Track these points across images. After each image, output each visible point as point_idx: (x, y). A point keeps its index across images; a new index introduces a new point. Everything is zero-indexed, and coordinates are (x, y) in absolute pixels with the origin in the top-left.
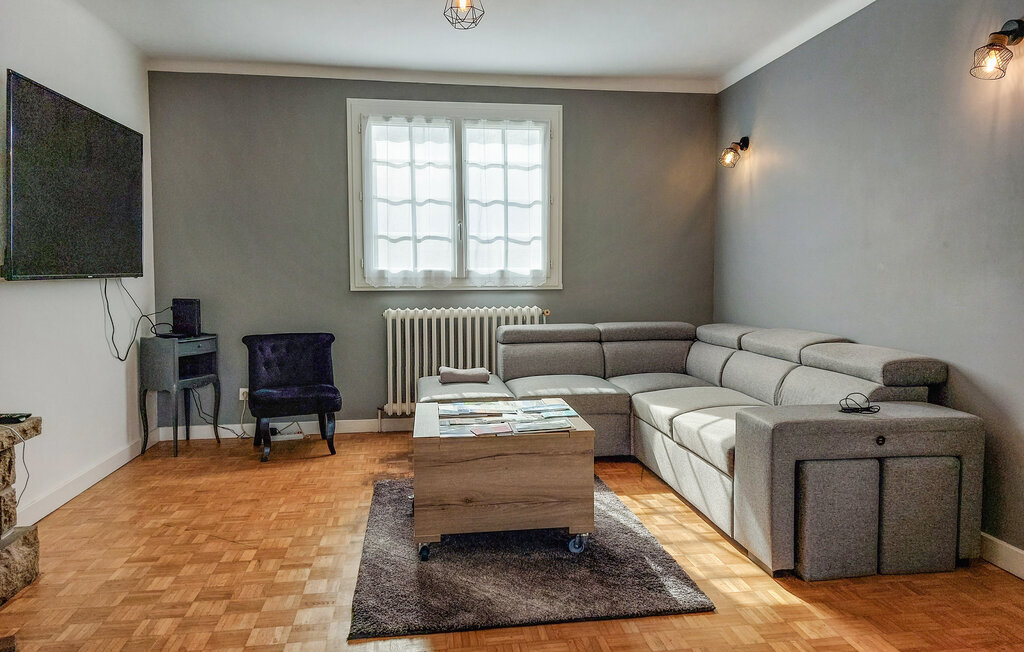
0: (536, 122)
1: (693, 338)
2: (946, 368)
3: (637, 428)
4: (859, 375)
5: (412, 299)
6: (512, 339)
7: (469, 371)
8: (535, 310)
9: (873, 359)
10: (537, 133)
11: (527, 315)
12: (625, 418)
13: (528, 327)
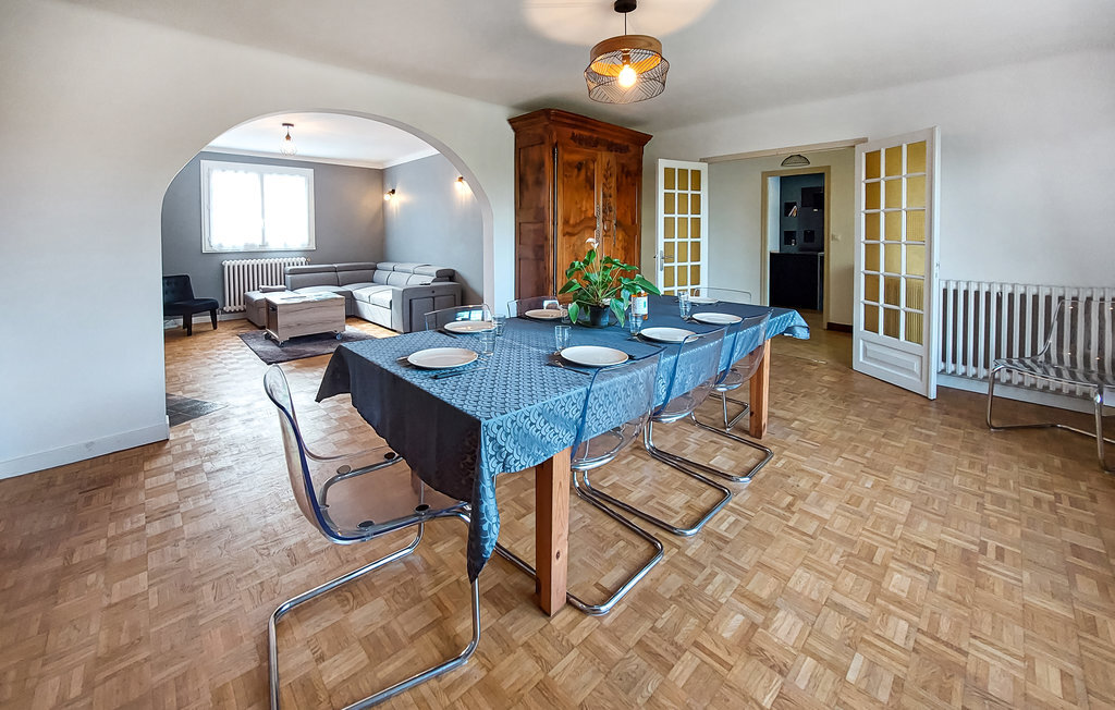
0: (301, 175)
1: (376, 269)
2: (454, 271)
3: (356, 304)
4: (430, 275)
5: (240, 256)
6: (293, 272)
7: (274, 287)
8: (303, 259)
9: (433, 270)
10: (303, 179)
11: (300, 262)
12: (351, 300)
13: (300, 267)
